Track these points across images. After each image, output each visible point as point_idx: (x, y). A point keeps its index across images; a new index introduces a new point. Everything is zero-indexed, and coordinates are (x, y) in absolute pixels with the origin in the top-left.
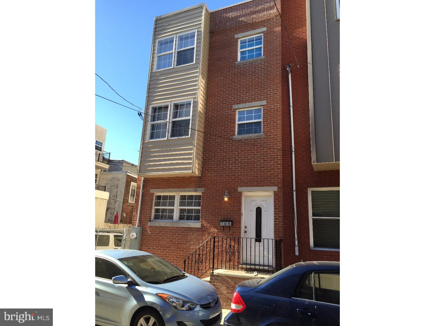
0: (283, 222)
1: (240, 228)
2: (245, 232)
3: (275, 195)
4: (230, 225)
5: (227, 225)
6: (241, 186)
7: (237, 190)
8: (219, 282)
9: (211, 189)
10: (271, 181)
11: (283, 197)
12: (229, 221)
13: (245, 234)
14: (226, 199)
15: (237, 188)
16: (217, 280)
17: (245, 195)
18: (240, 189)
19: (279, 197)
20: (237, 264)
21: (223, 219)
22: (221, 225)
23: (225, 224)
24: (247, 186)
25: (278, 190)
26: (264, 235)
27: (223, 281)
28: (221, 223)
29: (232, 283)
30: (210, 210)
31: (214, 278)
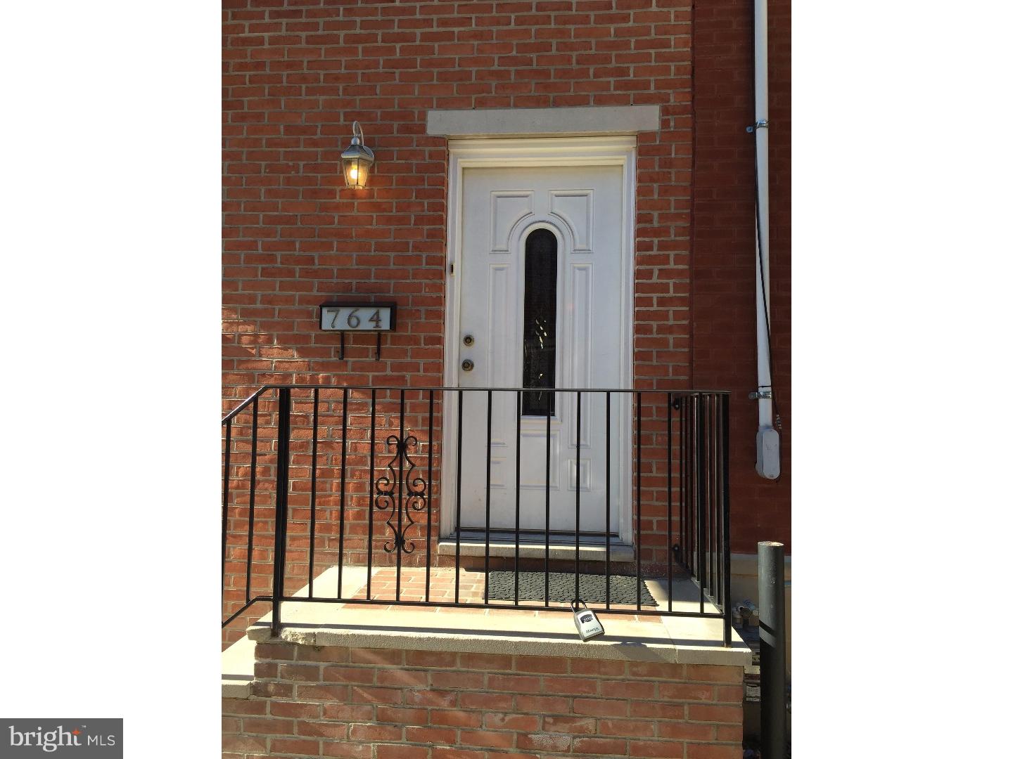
0: (689, 302)
1: (440, 340)
2: (467, 365)
3: (641, 152)
4: (385, 325)
5: (366, 325)
6: (444, 104)
7: (423, 128)
8: (326, 691)
9: (259, 117)
10: (622, 72)
11: (693, 166)
12: (379, 304)
13: (467, 374)
14: (356, 175)
15: (423, 116)
16: (311, 674)
17: (466, 165)
18: (438, 122)
19: (667, 163)
20: (425, 539)
21: (335, 296)
22: (326, 325)
23: (354, 321)
24: (482, 104)
25: (665, 123)
26: (568, 371)
27: (349, 677)
28: (327, 317)
29: (421, 687)
30: (253, 245)
31: (282, 664)
